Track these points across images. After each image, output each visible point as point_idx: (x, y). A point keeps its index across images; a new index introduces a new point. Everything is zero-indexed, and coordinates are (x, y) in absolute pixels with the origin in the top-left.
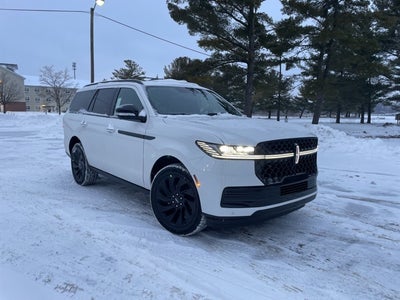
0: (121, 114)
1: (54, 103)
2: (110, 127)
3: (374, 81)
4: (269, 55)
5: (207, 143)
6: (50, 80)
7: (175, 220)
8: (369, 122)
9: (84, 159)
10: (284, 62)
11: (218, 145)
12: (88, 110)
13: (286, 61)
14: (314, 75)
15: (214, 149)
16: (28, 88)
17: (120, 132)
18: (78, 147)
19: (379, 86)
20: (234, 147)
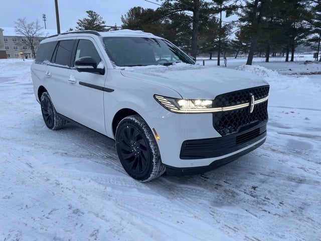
0: (79, 67)
1: (29, 51)
2: (72, 79)
3: (297, 25)
4: (211, 4)
5: (165, 97)
6: (24, 31)
8: (292, 60)
9: (52, 107)
10: (224, 9)
11: (177, 100)
12: (51, 61)
13: (226, 8)
14: (249, 21)
15: (172, 103)
17: (81, 83)
19: (301, 30)
20: (193, 101)
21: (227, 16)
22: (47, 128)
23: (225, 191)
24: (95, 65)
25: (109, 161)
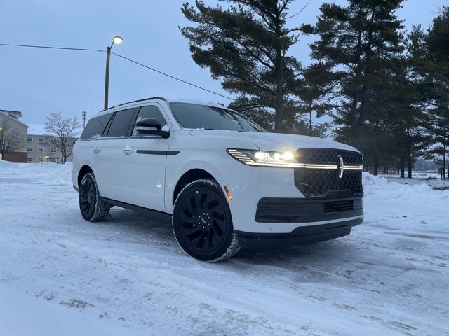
0: (141, 128)
1: (59, 154)
2: (127, 148)
3: (412, 133)
4: (298, 102)
5: (239, 150)
6: (56, 128)
7: (201, 244)
8: (410, 176)
9: (95, 190)
10: (314, 108)
11: (253, 151)
12: (102, 135)
13: (316, 107)
14: (348, 123)
15: (248, 156)
16: (31, 138)
17: (139, 152)
18: (88, 177)
19: (418, 138)
20: (271, 152)
21: (318, 116)
22: (84, 220)
23: (311, 273)
24: (159, 127)
25: (164, 246)
